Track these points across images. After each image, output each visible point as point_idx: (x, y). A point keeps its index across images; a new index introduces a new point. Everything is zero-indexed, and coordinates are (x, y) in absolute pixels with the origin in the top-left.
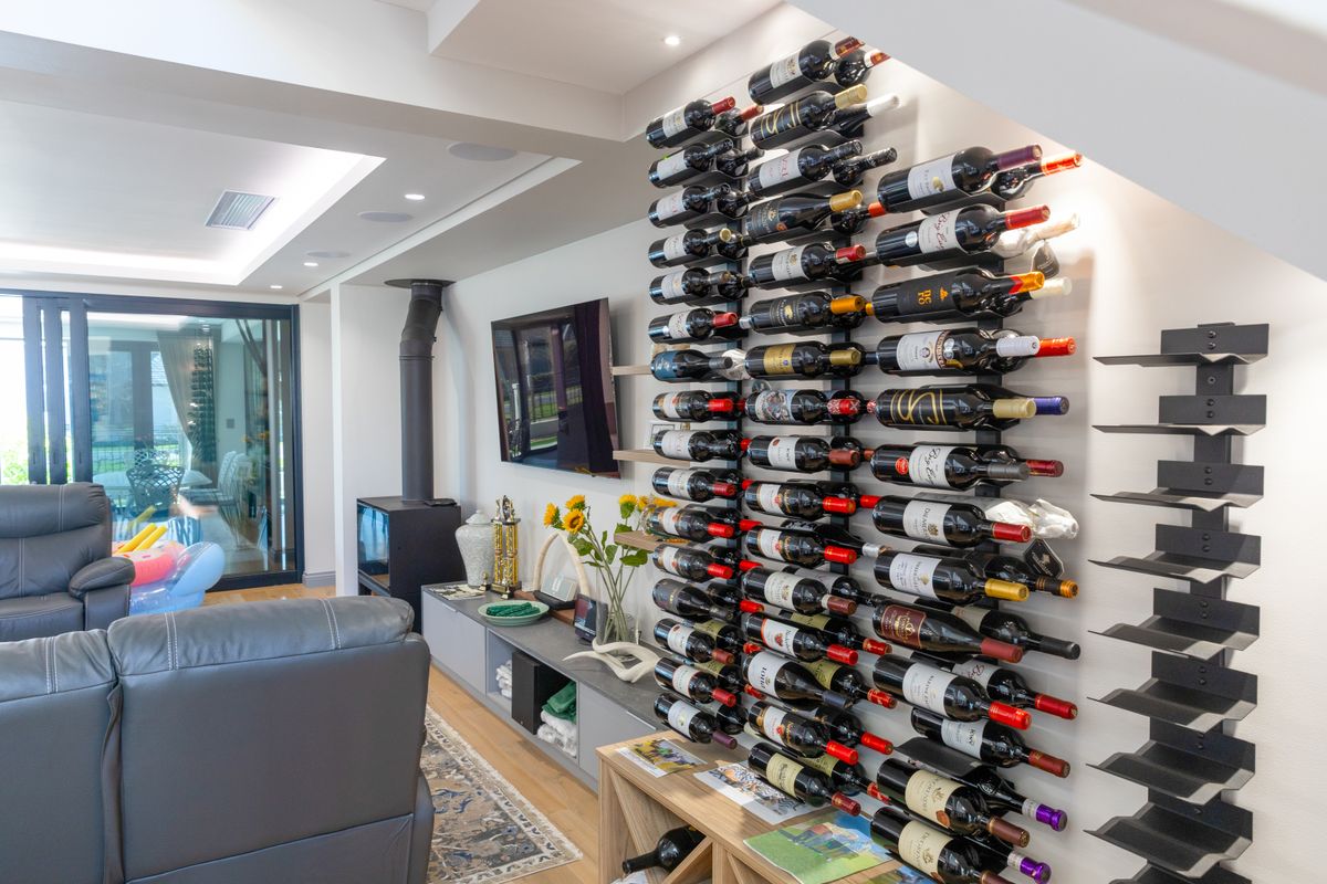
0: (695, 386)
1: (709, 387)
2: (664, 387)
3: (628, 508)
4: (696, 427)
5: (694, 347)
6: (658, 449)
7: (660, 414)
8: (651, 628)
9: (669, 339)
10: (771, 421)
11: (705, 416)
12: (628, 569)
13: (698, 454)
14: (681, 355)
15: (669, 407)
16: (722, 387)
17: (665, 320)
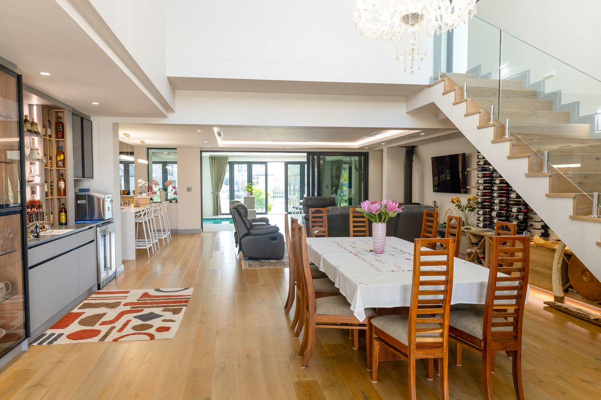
0: (485, 172)
1: (487, 172)
2: (479, 172)
3: (469, 200)
4: (485, 179)
5: (485, 166)
6: (478, 183)
7: (478, 177)
8: (475, 224)
9: (480, 165)
10: (496, 177)
11: (486, 177)
12: (469, 212)
13: (485, 183)
14: (482, 168)
15: (480, 176)
16: (490, 172)
17: (479, 162)
